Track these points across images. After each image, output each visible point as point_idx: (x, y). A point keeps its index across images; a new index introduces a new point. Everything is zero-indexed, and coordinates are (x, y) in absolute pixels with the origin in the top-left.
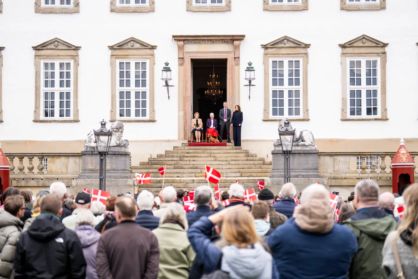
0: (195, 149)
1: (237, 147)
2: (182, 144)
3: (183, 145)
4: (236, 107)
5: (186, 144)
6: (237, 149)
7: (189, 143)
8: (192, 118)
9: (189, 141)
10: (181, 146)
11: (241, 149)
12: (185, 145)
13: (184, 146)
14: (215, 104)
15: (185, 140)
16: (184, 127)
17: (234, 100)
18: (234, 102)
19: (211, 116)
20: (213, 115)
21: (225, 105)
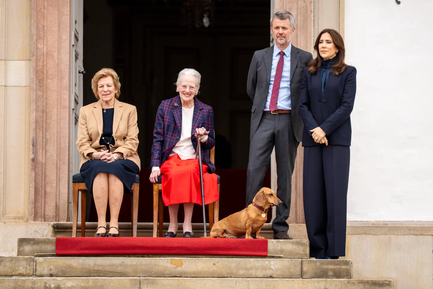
0: (89, 273)
1: (327, 264)
2: (22, 241)
3: (27, 248)
4: (318, 42)
5: (46, 242)
6: (327, 277)
7: (60, 236)
8: (76, 102)
9: (57, 229)
10: (15, 254)
11: (348, 275)
12: (36, 247)
13: (32, 253)
14: (206, 22)
15: (35, 219)
16: (35, 152)
17: (308, 4)
18: (313, 11)
19: (181, 86)
20: (191, 82)
21: (281, 29)
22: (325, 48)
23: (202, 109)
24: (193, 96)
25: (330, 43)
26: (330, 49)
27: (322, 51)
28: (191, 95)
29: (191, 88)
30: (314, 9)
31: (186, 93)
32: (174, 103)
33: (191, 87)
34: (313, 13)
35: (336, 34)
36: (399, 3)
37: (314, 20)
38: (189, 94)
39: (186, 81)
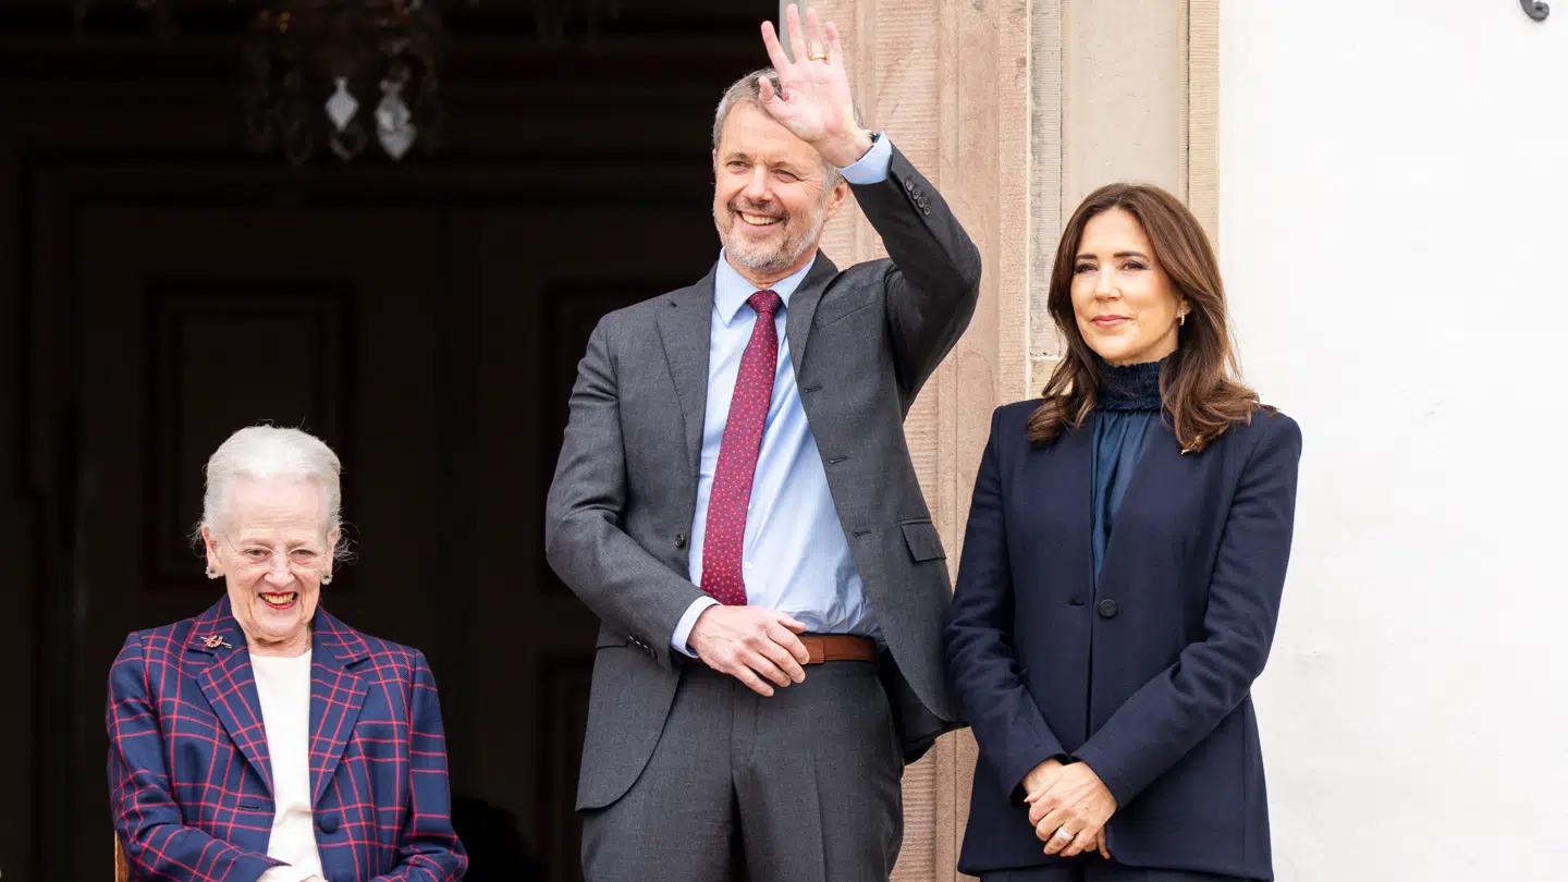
17: (1003, 20)
18: (1029, 60)
19: (240, 548)
20: (296, 521)
21: (760, 171)
22: (1114, 298)
23: (360, 662)
24: (311, 601)
25: (1139, 267)
26: (1140, 304)
27: (1094, 320)
28: (296, 595)
29: (298, 556)
30: (1036, 49)
31: (272, 590)
32: (196, 636)
33: (299, 552)
34: (1033, 71)
35: (1171, 211)
36: (1538, 13)
37: (1035, 118)
38: (288, 594)
39: (266, 521)
